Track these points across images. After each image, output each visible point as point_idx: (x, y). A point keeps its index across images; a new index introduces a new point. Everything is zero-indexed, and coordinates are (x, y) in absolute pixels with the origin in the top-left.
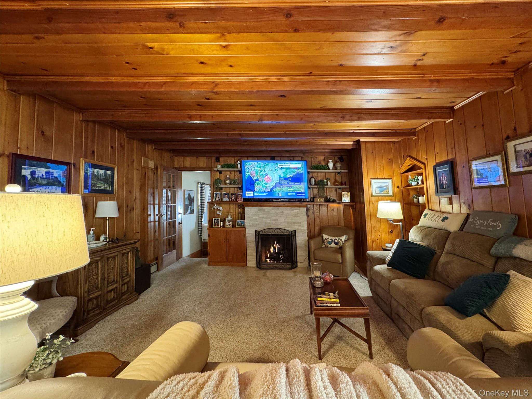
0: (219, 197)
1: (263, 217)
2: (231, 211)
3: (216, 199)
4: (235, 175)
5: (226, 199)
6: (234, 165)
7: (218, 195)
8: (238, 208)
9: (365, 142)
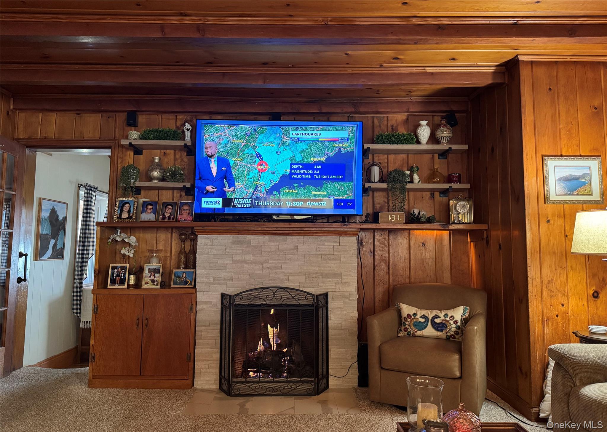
0: (129, 212)
1: (245, 262)
2: (161, 247)
3: (121, 215)
4: (175, 160)
5: (148, 216)
6: (175, 132)
7: (127, 205)
8: (178, 241)
9: (532, 62)
